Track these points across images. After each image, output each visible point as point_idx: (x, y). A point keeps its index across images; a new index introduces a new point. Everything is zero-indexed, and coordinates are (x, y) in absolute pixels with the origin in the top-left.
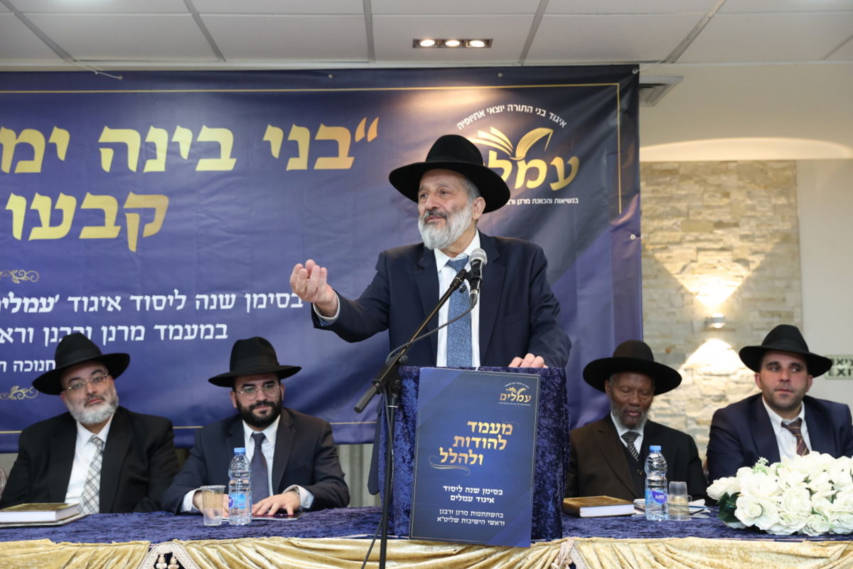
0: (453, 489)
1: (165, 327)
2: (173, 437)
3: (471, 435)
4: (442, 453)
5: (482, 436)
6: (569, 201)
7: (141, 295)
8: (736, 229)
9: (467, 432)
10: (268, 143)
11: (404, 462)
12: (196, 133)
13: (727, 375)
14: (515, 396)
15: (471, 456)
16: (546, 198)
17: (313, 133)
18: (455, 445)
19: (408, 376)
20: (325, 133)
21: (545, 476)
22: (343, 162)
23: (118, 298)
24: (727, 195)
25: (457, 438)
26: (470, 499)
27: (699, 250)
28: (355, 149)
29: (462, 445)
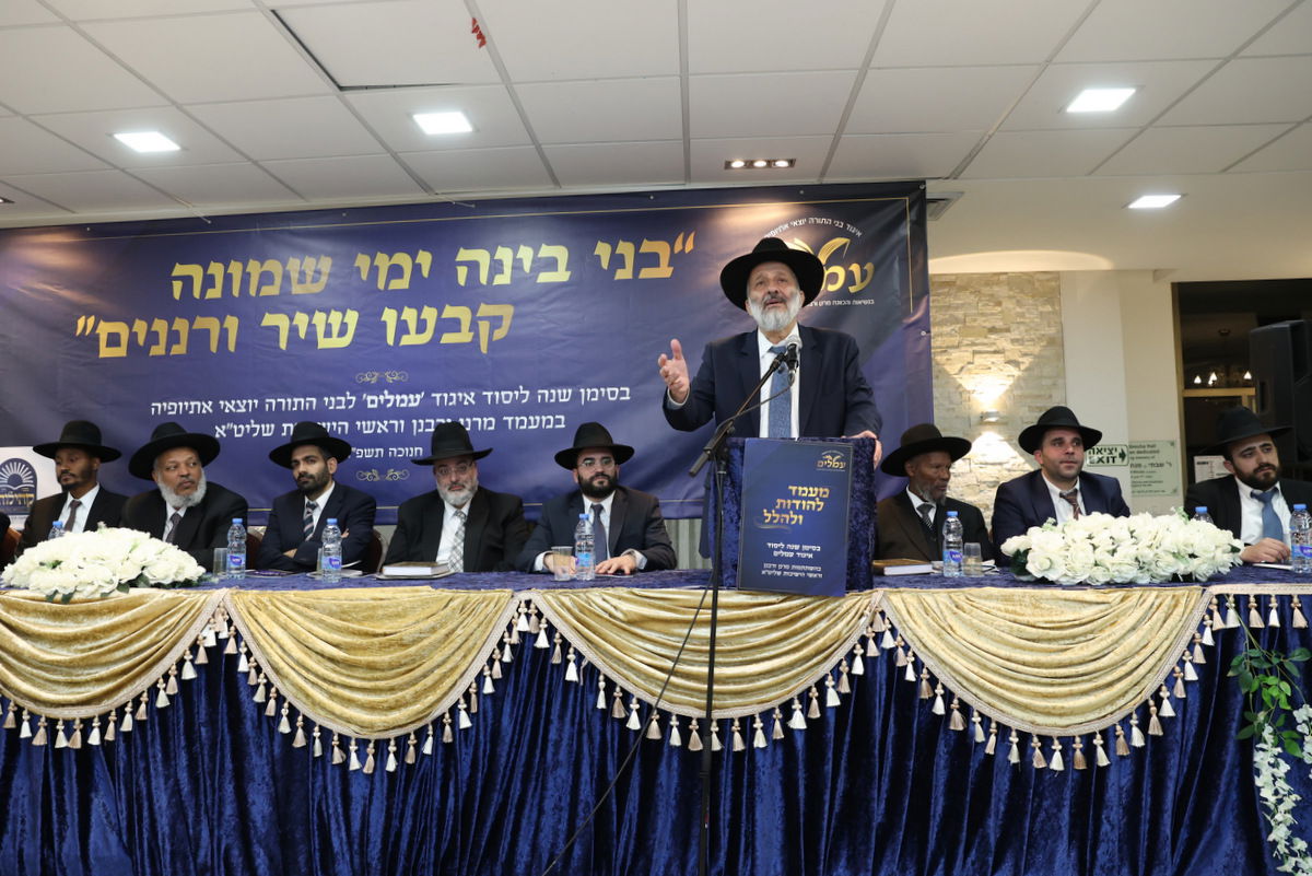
0: (776, 545)
1: (512, 418)
2: (522, 512)
3: (792, 498)
4: (766, 515)
5: (802, 498)
6: (865, 302)
7: (492, 391)
8: (1008, 334)
9: (788, 495)
10: (599, 256)
11: (732, 521)
12: (536, 251)
13: (1000, 464)
14: (831, 463)
15: (792, 516)
16: (845, 300)
17: (638, 246)
18: (778, 507)
19: (735, 446)
20: (648, 246)
21: (858, 535)
22: (664, 271)
23: (473, 394)
24: (999, 304)
25: (779, 501)
26: (791, 554)
27: (975, 353)
28: (675, 260)
29: (784, 507)
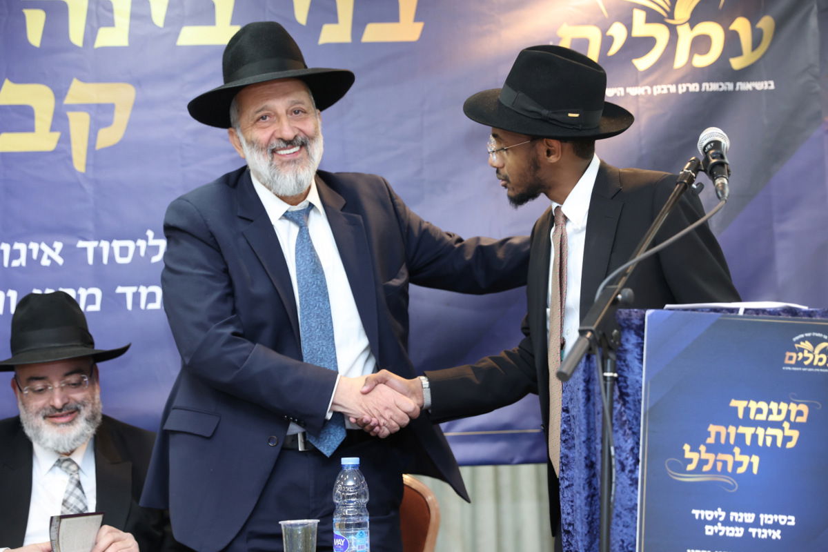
0: (708, 515)
1: (134, 289)
3: (737, 423)
4: (688, 455)
5: (756, 424)
6: (760, 86)
7: (95, 240)
9: (731, 418)
11: (623, 469)
14: (811, 356)
15: (739, 458)
16: (724, 82)
18: (711, 440)
19: (625, 326)
22: (407, 30)
23: (58, 246)
25: (713, 429)
26: (738, 532)
28: (425, 9)
29: (723, 441)
